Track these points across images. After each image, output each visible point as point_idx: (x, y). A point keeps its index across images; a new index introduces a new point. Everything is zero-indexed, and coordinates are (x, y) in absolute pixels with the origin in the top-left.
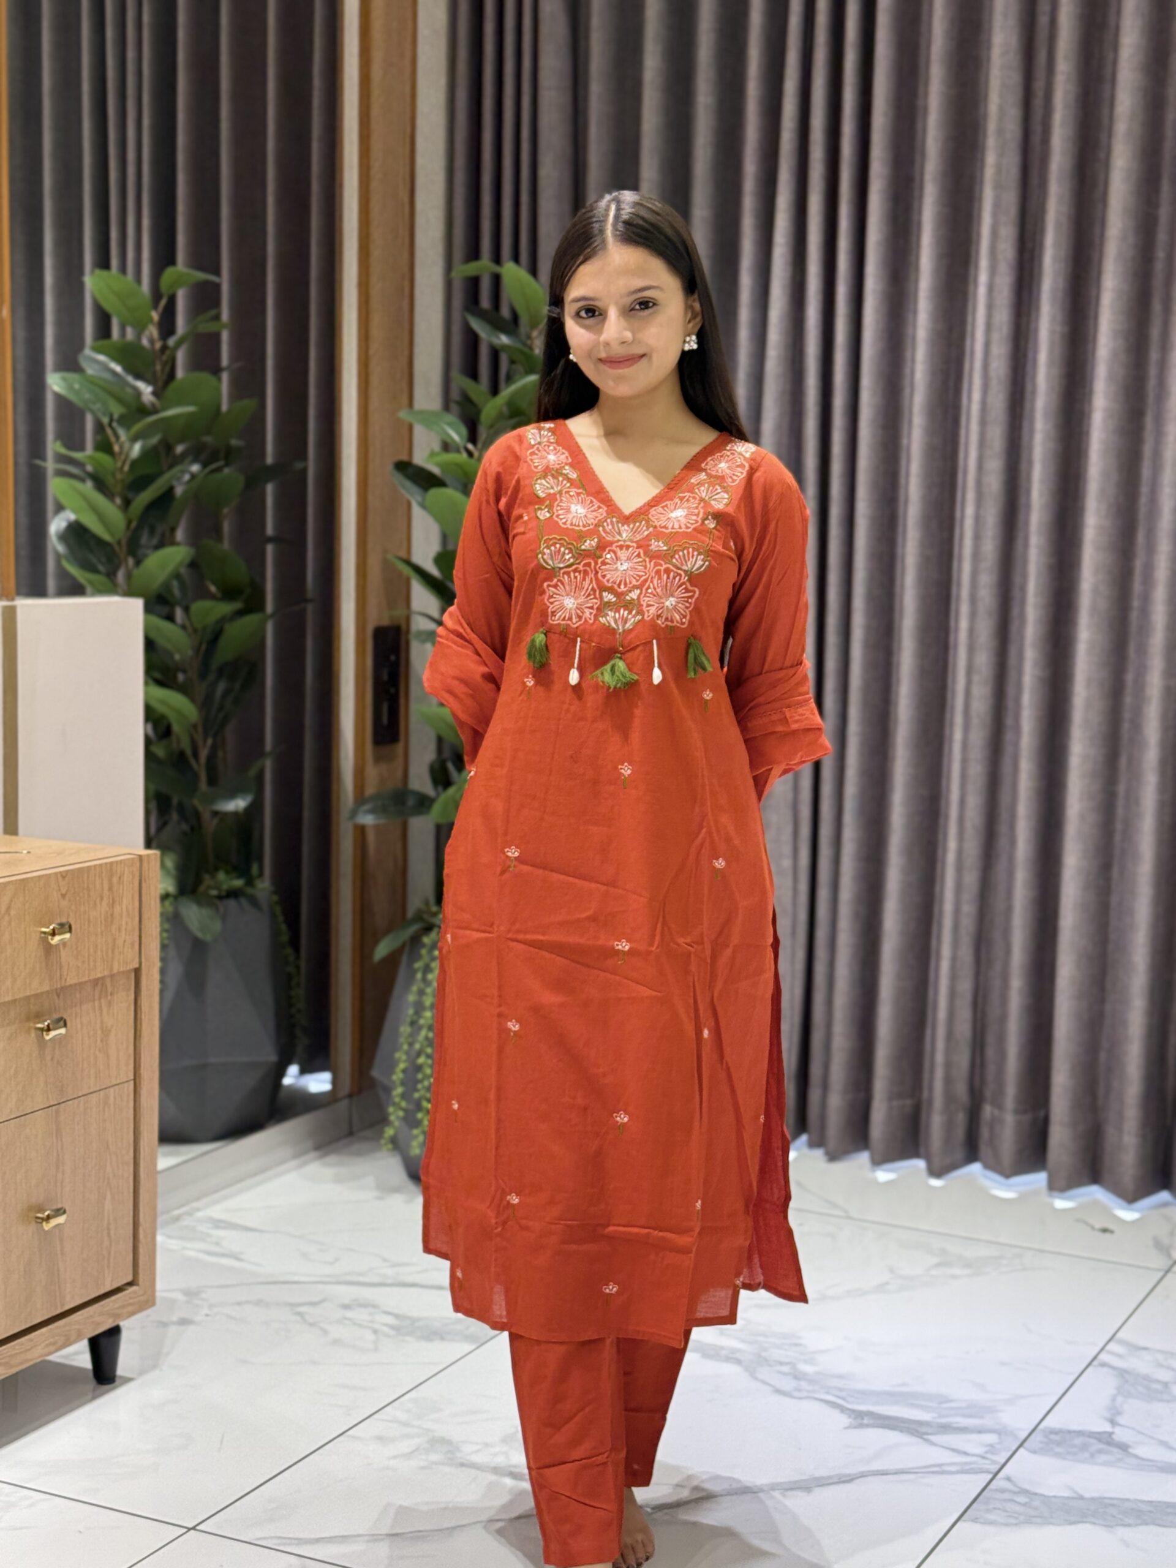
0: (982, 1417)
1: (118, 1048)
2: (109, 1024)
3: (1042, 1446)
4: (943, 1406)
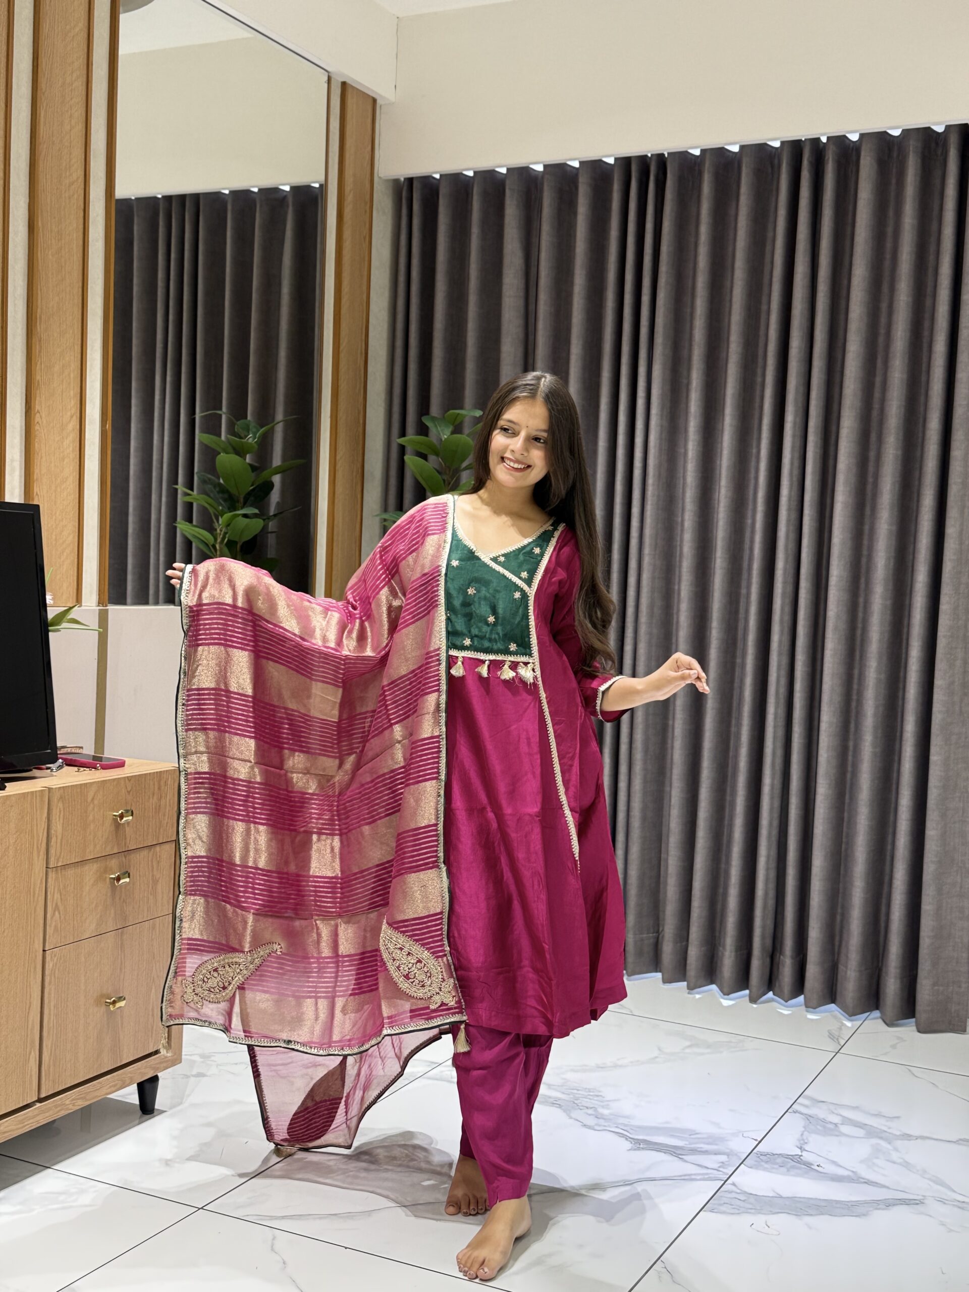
0: (716, 1144)
1: (163, 893)
2: (158, 877)
3: (756, 1163)
4: (692, 1136)
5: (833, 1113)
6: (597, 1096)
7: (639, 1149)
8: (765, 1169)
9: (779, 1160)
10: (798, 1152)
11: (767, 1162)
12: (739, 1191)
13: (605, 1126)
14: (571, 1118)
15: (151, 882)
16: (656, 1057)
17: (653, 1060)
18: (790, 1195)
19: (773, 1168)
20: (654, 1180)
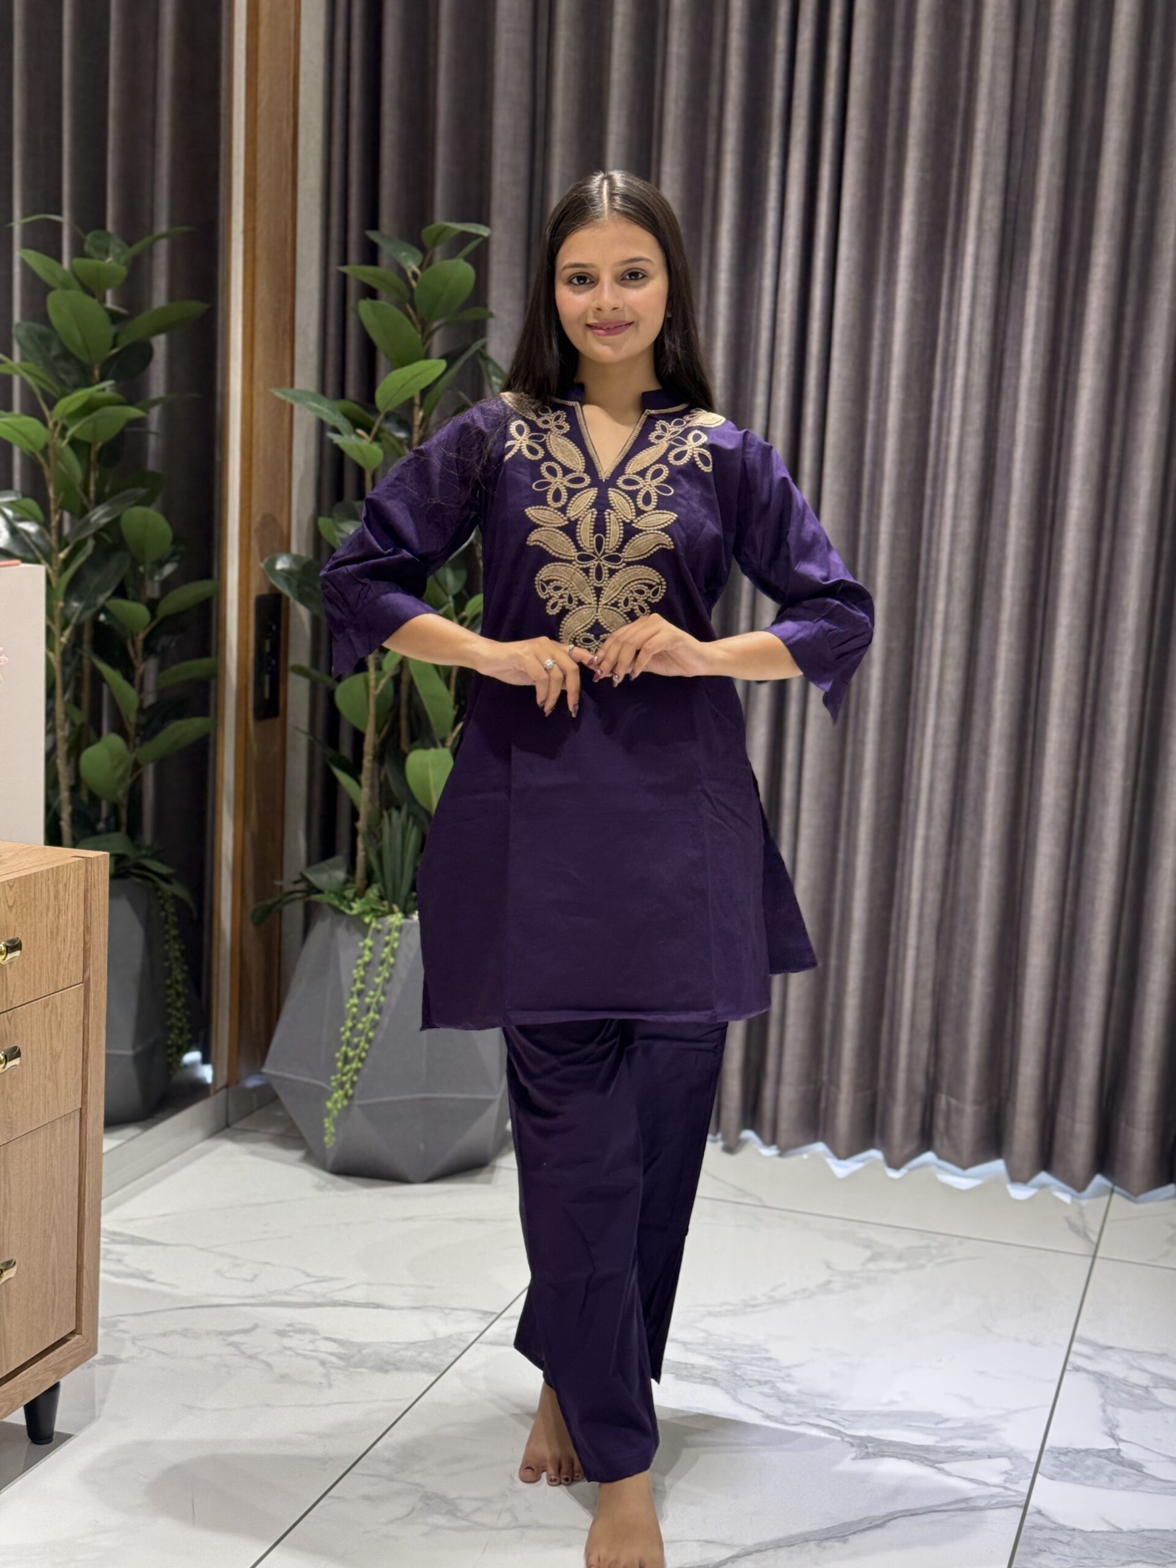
0: (984, 1438)
1: (66, 1074)
2: (59, 1050)
3: (1056, 1470)
4: (940, 1426)
5: (1132, 1367)
6: (768, 1359)
7: (868, 1456)
8: (1075, 1480)
9: (1090, 1462)
10: (1110, 1444)
11: (1073, 1467)
12: (1053, 1526)
13: (799, 1416)
14: (741, 1403)
15: (49, 1057)
16: (829, 1282)
17: (825, 1287)
18: (1134, 1527)
19: (1087, 1478)
20: (913, 1513)
